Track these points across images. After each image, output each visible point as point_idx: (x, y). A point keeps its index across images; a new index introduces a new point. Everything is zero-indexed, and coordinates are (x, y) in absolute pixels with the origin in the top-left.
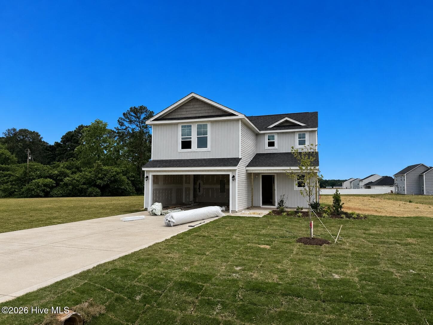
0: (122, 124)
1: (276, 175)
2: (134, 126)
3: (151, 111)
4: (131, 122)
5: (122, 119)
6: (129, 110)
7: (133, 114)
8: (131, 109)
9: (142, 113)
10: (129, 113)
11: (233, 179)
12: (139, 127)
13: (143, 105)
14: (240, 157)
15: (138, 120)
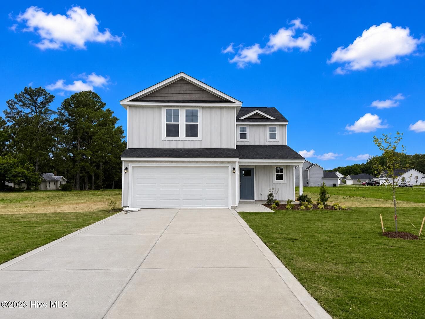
0: (12, 107)
1: (254, 167)
2: (27, 111)
3: (51, 94)
4: (24, 105)
5: (12, 101)
6: (23, 91)
7: (28, 97)
8: (26, 90)
9: (39, 96)
10: (23, 95)
11: (234, 171)
12: (35, 112)
13: (40, 87)
14: (235, 148)
15: (34, 104)
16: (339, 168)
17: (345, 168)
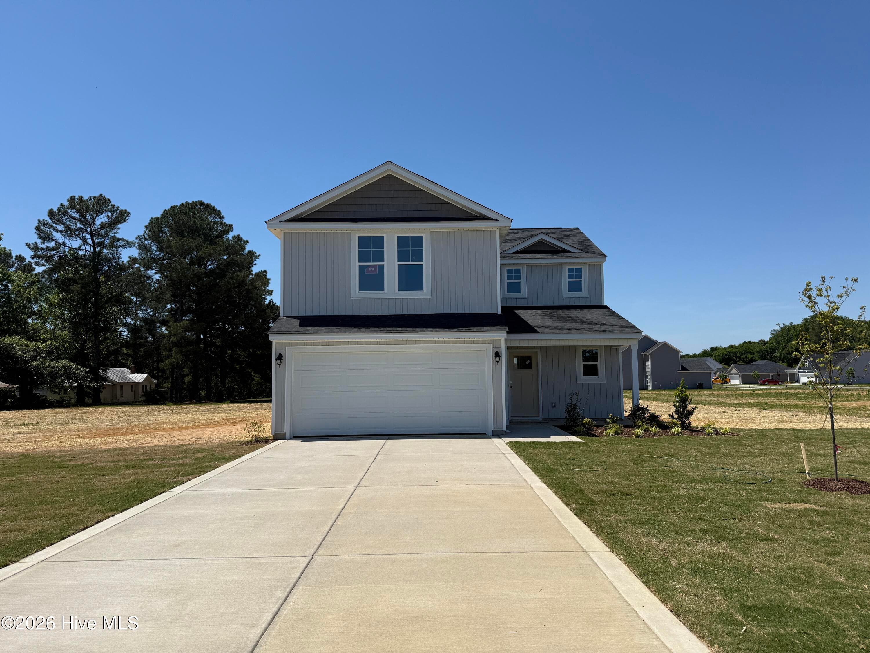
0: (46, 237)
1: (539, 351)
2: (76, 243)
3: (122, 208)
4: (70, 232)
5: (45, 223)
6: (66, 203)
7: (77, 215)
8: (72, 200)
9: (98, 213)
10: (65, 213)
11: (498, 359)
12: (91, 245)
13: (101, 195)
14: (499, 312)
15: (88, 229)
16: (714, 349)
17: (725, 348)
